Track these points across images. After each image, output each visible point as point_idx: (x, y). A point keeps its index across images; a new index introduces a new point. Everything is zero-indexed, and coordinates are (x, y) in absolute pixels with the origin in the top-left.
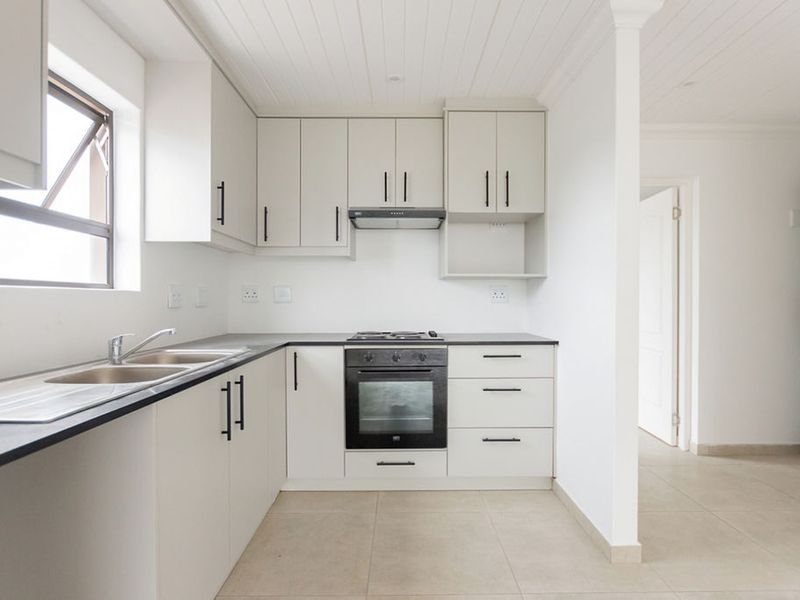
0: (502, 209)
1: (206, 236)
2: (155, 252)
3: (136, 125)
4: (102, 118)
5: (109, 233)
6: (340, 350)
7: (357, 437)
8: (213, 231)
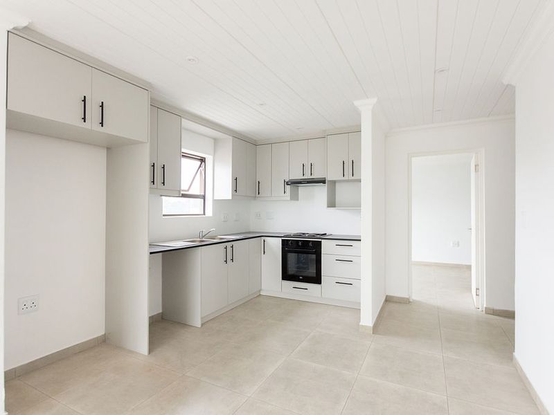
0: (351, 178)
1: (230, 198)
2: (217, 202)
3: (212, 162)
4: (202, 160)
5: (204, 197)
6: (280, 239)
7: (286, 276)
8: (232, 195)
